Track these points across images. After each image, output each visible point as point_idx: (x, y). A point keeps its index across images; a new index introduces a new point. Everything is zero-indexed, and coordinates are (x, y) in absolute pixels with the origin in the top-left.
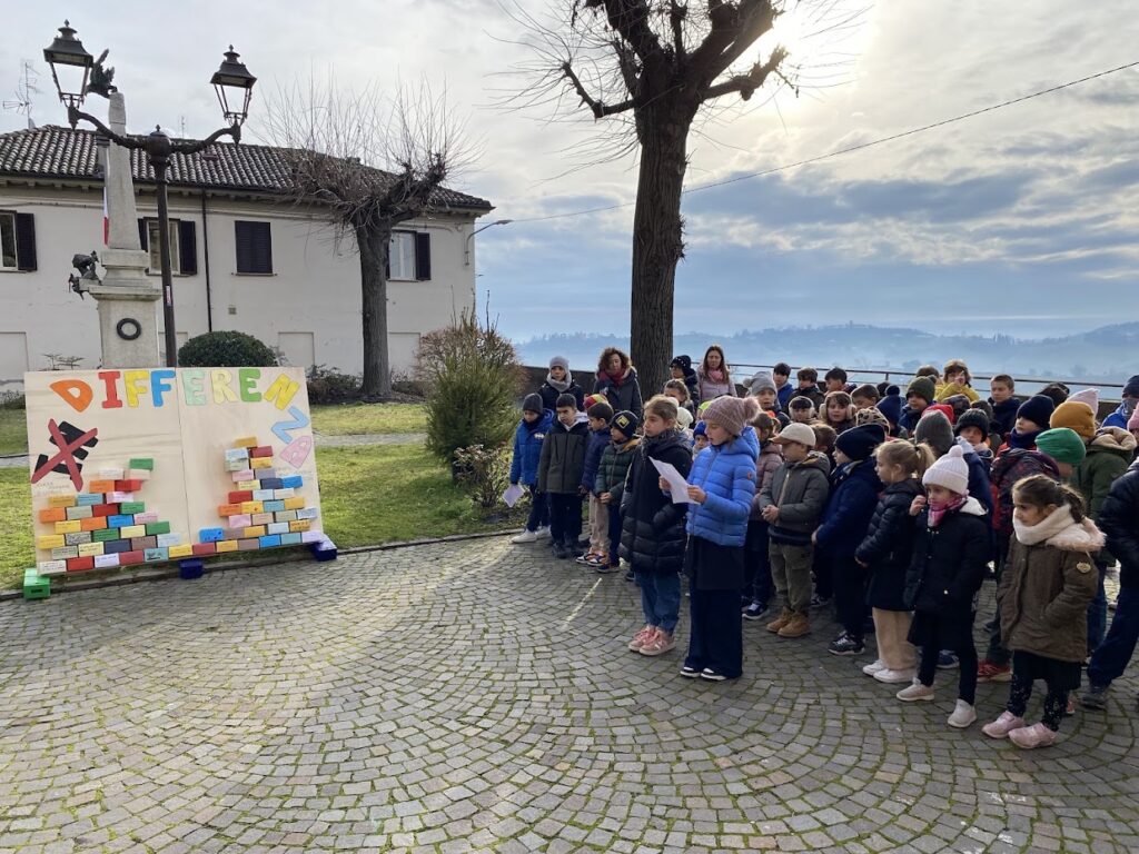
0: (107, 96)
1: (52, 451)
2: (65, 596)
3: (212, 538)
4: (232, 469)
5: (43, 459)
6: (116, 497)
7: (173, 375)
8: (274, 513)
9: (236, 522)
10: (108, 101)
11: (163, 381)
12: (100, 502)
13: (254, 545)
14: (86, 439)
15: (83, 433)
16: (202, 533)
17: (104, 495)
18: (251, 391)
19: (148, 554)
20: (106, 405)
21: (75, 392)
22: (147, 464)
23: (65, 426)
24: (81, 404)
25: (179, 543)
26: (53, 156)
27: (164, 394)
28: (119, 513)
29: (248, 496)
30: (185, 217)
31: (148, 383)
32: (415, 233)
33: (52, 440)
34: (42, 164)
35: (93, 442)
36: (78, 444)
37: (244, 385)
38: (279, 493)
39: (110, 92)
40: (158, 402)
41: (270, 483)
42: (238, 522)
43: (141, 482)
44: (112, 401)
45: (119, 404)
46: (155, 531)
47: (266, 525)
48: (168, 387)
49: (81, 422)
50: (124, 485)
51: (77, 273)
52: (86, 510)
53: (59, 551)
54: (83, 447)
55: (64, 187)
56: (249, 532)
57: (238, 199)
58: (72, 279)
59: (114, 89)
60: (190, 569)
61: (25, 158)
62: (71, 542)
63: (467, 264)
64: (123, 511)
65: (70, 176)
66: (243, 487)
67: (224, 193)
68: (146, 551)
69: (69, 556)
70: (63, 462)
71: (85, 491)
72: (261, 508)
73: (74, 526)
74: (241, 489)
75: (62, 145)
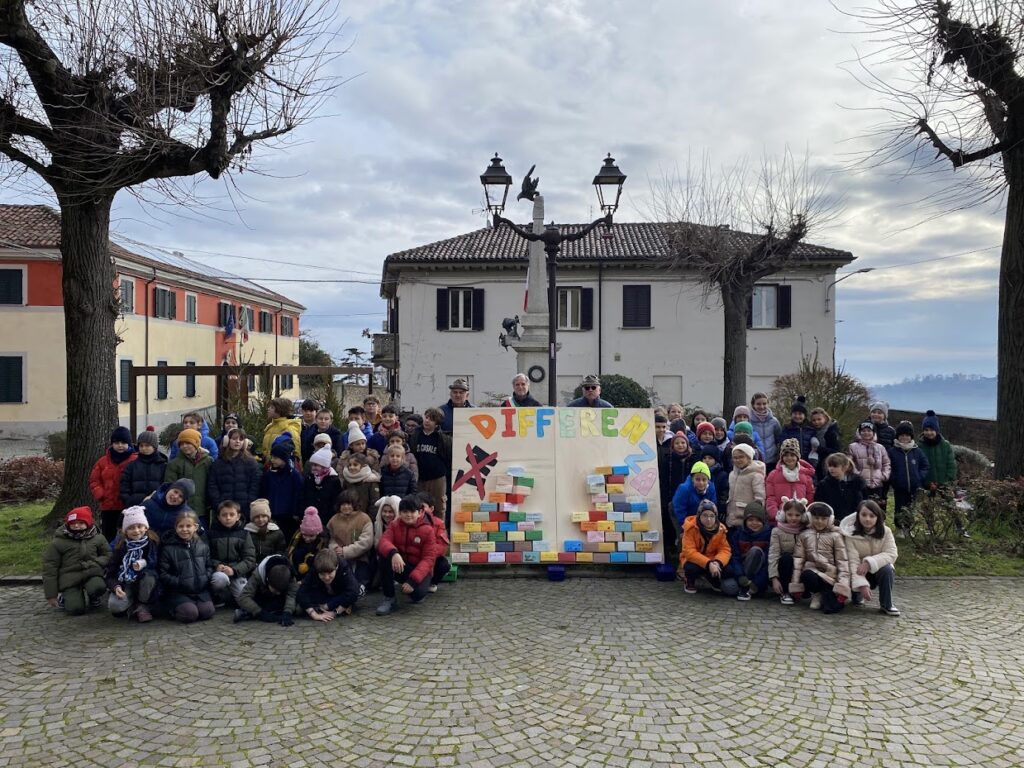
0: (532, 199)
1: (467, 467)
2: (466, 582)
3: (574, 548)
4: (592, 492)
5: (461, 473)
6: (507, 507)
7: (552, 412)
8: (623, 534)
9: (592, 537)
10: (533, 203)
11: (545, 418)
12: (495, 509)
13: (605, 559)
14: (489, 460)
15: (488, 455)
16: (566, 543)
17: (498, 505)
18: (610, 427)
19: (527, 557)
20: (505, 434)
21: (485, 424)
22: (529, 483)
23: (477, 449)
24: (488, 433)
25: (549, 550)
26: (500, 245)
27: (545, 427)
28: (508, 520)
29: (603, 516)
30: (585, 285)
31: (535, 419)
32: (777, 285)
33: (468, 459)
34: (492, 253)
35: (494, 463)
36: (485, 463)
37: (605, 422)
38: (628, 516)
39: (534, 196)
40: (540, 433)
41: (622, 507)
42: (594, 537)
43: (524, 496)
44: (509, 432)
45: (513, 434)
46: (533, 537)
47: (616, 543)
48: (548, 422)
49: (487, 447)
50: (512, 498)
51: (505, 332)
52: (485, 515)
53: (465, 545)
54: (488, 466)
55: (505, 268)
56: (603, 547)
57: (626, 268)
58: (502, 337)
59: (537, 194)
60: (555, 572)
61: (481, 249)
62: (474, 540)
63: (827, 311)
64: (510, 519)
65: (509, 260)
66: (599, 508)
67: (616, 263)
68: (525, 553)
69: (471, 550)
70: (474, 477)
71: (486, 500)
72: (613, 528)
73: (477, 527)
74: (598, 510)
75: (506, 237)
